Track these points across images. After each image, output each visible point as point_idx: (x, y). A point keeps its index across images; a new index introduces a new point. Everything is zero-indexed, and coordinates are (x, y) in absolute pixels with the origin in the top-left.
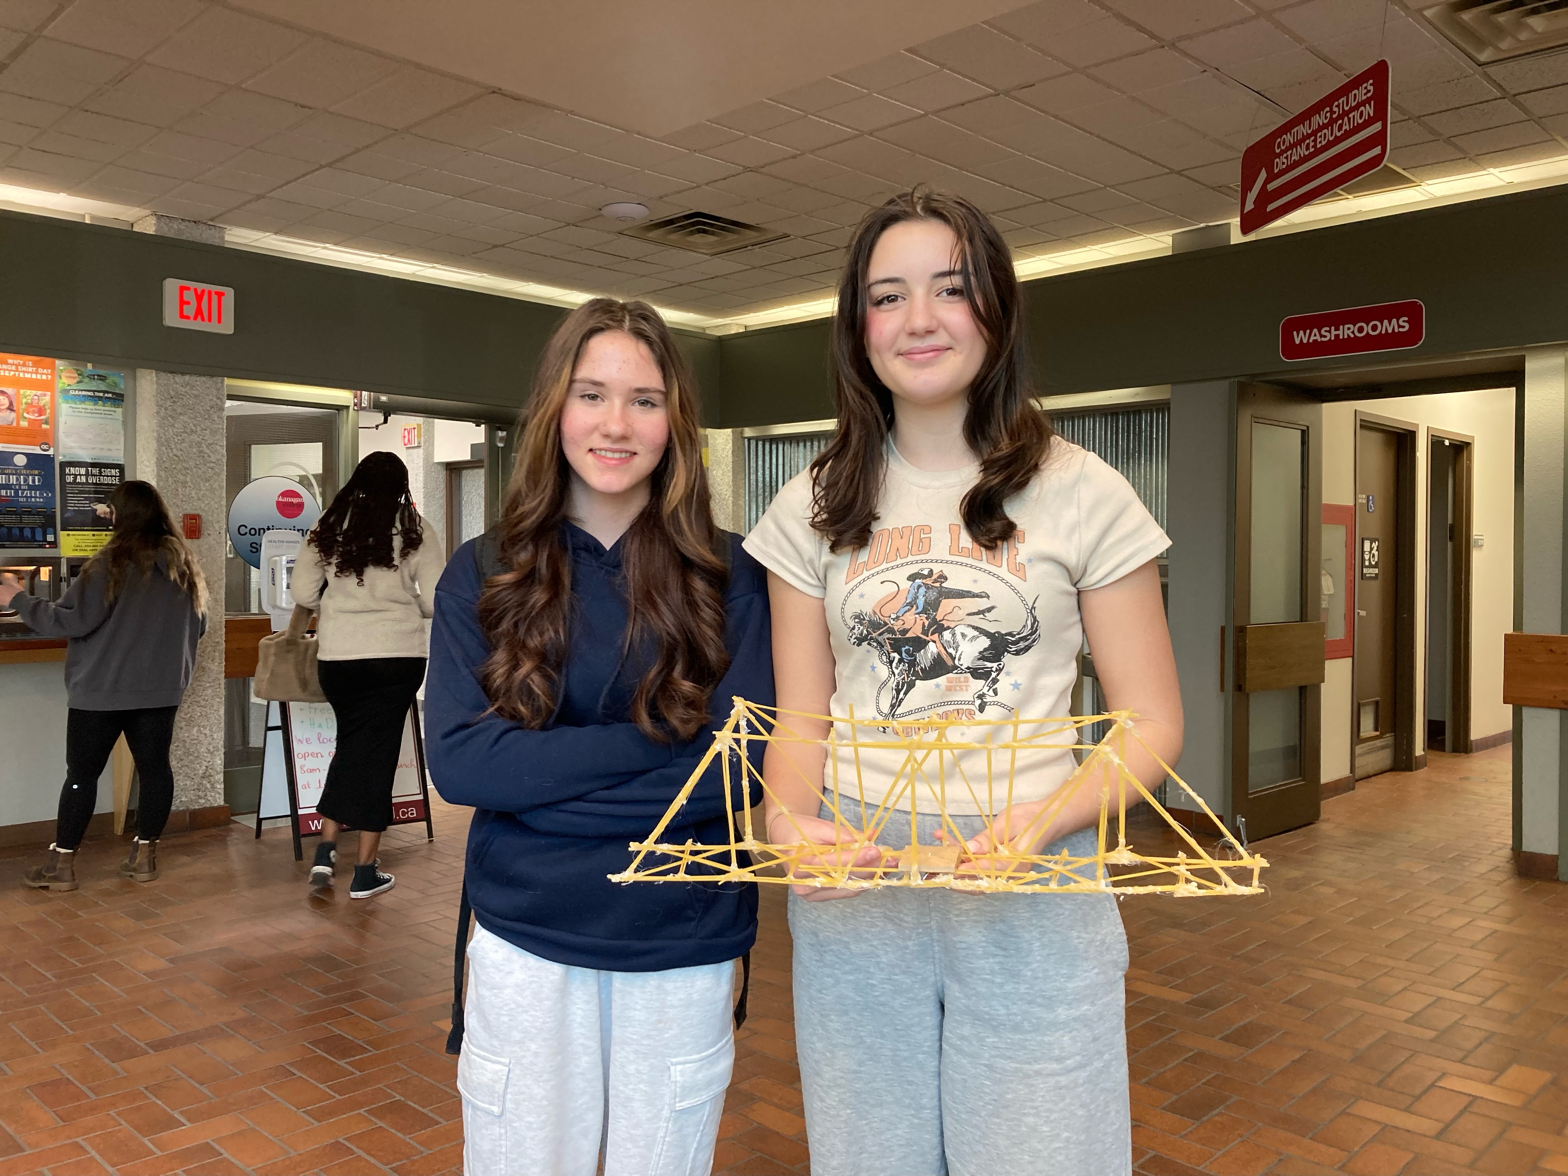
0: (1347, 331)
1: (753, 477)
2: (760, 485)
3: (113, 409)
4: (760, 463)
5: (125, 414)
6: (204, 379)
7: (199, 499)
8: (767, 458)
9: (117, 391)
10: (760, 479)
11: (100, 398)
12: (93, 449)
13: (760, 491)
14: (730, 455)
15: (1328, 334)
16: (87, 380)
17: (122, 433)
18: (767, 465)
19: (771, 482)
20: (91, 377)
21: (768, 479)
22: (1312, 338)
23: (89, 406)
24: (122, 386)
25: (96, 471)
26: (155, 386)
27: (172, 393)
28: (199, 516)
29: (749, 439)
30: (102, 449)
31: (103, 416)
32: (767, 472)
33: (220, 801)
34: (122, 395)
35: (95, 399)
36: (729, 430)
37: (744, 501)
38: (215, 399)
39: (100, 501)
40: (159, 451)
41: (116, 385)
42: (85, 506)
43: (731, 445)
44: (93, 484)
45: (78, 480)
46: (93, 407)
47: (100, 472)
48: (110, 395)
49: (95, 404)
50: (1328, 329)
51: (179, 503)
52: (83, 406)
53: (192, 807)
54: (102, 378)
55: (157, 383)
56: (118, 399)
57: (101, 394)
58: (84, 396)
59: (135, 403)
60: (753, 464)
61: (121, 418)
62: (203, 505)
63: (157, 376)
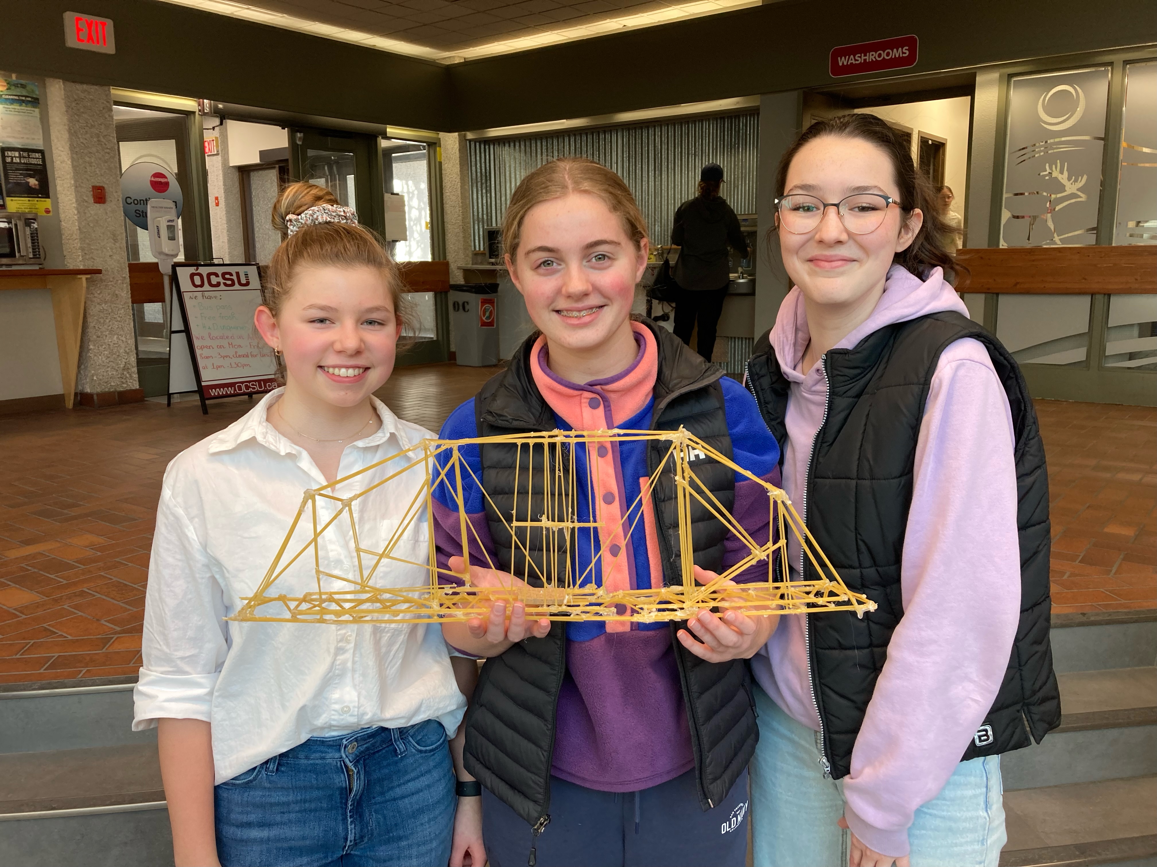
0: (872, 56)
1: (474, 168)
2: (479, 174)
3: (33, 109)
4: (478, 158)
5: (41, 113)
6: (96, 87)
7: (102, 175)
8: (483, 155)
9: (34, 96)
10: (479, 170)
11: (23, 101)
12: (22, 138)
13: (479, 179)
14: (458, 152)
15: (859, 59)
16: (13, 88)
17: (40, 126)
18: (483, 160)
19: (486, 173)
20: (16, 85)
21: (483, 171)
22: (850, 62)
23: (16, 107)
24: (37, 93)
25: (25, 154)
26: (63, 92)
27: (76, 97)
28: (103, 187)
29: (470, 141)
30: (28, 138)
31: (26, 114)
32: (483, 165)
33: (136, 386)
34: (37, 99)
35: (20, 102)
36: (457, 134)
37: (468, 186)
38: (105, 102)
39: (31, 176)
40: (70, 139)
41: (33, 91)
42: (21, 179)
43: (458, 145)
44: (24, 163)
45: (14, 161)
46: (19, 108)
47: (29, 155)
48: (29, 99)
49: (20, 106)
50: (859, 55)
51: (89, 178)
52: (12, 106)
53: (118, 389)
54: (23, 86)
55: (64, 90)
56: (35, 102)
57: (24, 98)
58: (12, 99)
59: (47, 105)
60: (473, 160)
61: (38, 116)
62: (104, 180)
63: (64, 85)
